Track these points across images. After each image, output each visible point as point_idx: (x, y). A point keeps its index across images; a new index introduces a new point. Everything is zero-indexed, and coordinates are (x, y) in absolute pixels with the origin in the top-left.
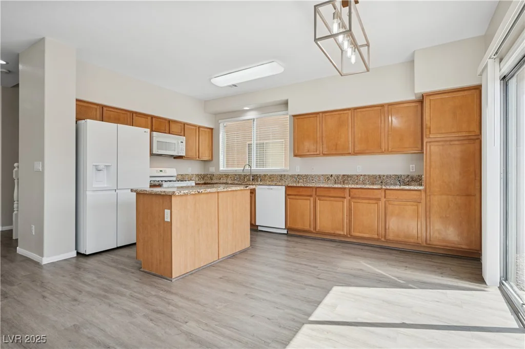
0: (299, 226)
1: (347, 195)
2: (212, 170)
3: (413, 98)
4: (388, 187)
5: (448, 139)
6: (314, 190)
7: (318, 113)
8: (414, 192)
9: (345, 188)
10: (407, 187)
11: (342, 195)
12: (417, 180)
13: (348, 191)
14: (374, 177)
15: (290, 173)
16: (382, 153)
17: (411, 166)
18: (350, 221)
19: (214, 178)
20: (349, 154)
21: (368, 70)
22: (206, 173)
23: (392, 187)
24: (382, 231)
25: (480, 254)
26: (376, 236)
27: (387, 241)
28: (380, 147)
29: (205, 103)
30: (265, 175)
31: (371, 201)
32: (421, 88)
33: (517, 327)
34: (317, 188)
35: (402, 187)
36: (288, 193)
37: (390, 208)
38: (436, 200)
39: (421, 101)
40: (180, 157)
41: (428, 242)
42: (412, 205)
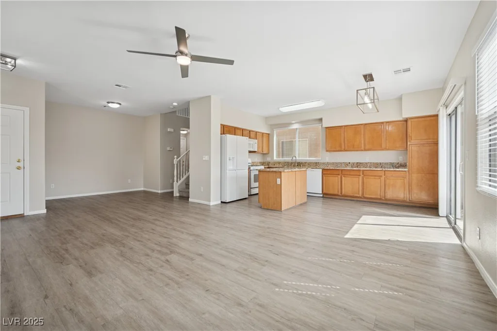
0: (331, 192)
1: (361, 174)
2: (269, 159)
3: (401, 119)
4: (386, 169)
5: (422, 143)
6: (341, 171)
7: (342, 126)
8: (403, 172)
9: (360, 170)
10: (398, 169)
11: (359, 174)
12: (404, 166)
13: (362, 171)
14: (377, 164)
15: (322, 161)
16: (383, 150)
17: (400, 157)
18: (363, 189)
19: (270, 164)
20: (362, 150)
21: (378, 112)
22: (265, 161)
23: (389, 169)
24: (382, 194)
25: (438, 205)
26: (379, 197)
27: (386, 200)
28: (381, 146)
29: (267, 118)
30: (305, 163)
31: (376, 177)
32: (406, 115)
33: (449, 227)
34: (342, 170)
35: (395, 169)
36: (324, 173)
37: (388, 181)
38: (415, 176)
39: (406, 121)
40: (254, 152)
41: (410, 200)
42: (401, 179)
